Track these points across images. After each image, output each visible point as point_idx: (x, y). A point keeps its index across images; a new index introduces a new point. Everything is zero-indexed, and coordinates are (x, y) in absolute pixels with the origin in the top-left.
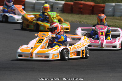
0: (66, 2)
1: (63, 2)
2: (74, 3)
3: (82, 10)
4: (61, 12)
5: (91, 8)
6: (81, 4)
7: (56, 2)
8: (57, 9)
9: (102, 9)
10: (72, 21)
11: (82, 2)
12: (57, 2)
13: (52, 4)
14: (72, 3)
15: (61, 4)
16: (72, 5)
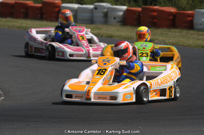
0: (128, 7)
1: (124, 8)
2: (143, 9)
3: (155, 20)
4: (120, 23)
5: (171, 17)
6: (154, 11)
7: (112, 8)
8: (115, 18)
9: (190, 19)
11: (156, 7)
12: (115, 8)
13: (106, 10)
14: (140, 9)
15: (120, 10)
16: (139, 12)
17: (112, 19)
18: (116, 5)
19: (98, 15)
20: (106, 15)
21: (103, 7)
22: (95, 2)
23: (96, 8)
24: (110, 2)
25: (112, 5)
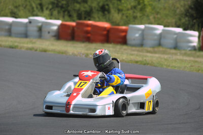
0: (63, 21)
1: (59, 22)
2: (78, 24)
3: (89, 35)
4: (55, 38)
5: (105, 32)
6: (88, 25)
7: (46, 22)
8: (49, 33)
9: (123, 34)
10: (73, 54)
11: (90, 22)
13: (40, 24)
15: (54, 25)
16: (73, 27)
17: (47, 33)
18: (51, 19)
19: (33, 29)
20: (40, 29)
21: (37, 21)
22: (30, 16)
23: (30, 22)
24: (44, 16)
25: (47, 19)
